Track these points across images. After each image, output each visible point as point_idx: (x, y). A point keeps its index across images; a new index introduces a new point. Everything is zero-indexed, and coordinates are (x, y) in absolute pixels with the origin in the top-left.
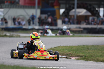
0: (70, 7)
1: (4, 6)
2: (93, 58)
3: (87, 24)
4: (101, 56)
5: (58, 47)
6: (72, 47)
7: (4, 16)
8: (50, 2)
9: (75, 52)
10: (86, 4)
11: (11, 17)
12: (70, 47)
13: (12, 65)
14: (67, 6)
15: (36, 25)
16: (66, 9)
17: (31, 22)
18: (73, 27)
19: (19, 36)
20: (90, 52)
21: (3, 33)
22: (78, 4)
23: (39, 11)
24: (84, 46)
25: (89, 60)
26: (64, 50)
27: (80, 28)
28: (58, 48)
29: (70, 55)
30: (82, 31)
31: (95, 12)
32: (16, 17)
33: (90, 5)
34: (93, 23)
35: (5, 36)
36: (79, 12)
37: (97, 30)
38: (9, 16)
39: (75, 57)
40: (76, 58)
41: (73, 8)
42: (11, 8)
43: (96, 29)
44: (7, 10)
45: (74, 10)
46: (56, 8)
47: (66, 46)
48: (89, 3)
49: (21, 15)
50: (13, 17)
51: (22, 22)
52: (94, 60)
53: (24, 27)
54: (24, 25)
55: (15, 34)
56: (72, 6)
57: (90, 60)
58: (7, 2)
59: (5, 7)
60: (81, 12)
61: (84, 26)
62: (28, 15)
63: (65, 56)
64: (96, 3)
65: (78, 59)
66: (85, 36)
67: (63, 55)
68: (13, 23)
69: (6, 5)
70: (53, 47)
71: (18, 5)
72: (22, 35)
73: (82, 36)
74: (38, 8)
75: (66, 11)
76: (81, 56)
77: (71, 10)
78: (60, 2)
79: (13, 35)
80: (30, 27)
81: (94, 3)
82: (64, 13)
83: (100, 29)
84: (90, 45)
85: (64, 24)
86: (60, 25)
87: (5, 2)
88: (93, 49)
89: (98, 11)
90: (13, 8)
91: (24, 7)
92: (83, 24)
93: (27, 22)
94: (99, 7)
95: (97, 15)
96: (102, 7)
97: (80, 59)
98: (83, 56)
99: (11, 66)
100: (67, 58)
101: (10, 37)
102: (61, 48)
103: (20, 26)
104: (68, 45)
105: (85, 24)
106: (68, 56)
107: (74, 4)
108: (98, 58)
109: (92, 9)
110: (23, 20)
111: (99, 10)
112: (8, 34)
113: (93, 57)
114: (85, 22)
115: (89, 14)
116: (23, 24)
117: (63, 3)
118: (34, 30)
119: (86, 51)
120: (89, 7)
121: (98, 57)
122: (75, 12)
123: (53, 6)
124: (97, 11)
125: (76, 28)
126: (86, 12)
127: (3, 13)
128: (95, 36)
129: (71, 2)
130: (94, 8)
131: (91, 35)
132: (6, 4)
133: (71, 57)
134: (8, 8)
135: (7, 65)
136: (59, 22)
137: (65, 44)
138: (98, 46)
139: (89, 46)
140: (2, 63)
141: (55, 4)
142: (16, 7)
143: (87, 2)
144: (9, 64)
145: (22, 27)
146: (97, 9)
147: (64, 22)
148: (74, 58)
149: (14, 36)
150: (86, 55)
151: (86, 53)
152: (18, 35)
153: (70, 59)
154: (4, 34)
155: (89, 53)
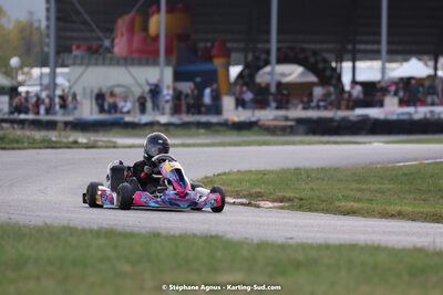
0: (257, 59)
1: (71, 61)
2: (324, 205)
3: (305, 108)
4: (346, 198)
5: (225, 174)
6: (264, 173)
7: (70, 88)
8: (201, 45)
9: (271, 188)
10: (303, 50)
11: (92, 92)
12: (258, 172)
13: (95, 227)
14: (250, 57)
16: (247, 66)
17: (149, 105)
18: (268, 115)
19: (115, 143)
20: (315, 187)
21: (67, 137)
22: (279, 50)
23: (168, 73)
24: (297, 169)
25: (311, 210)
26: (240, 181)
27: (287, 119)
28: (224, 177)
29: (260, 196)
30: (291, 127)
31: (328, 73)
32: (104, 90)
33: (315, 53)
34: (322, 104)
35: (75, 144)
36: (283, 75)
37: (335, 124)
38: (84, 89)
39: (274, 201)
40: (276, 204)
41: (267, 63)
42: (89, 64)
43: (331, 120)
44: (78, 70)
45: (268, 69)
46: (218, 62)
47: (247, 172)
48: (312, 46)
49: (119, 86)
50: (96, 91)
51: (121, 104)
52: (326, 211)
53: (128, 119)
54: (128, 112)
55: (101, 138)
56: (263, 56)
57: (317, 211)
58: (78, 47)
59: (74, 64)
60: (290, 74)
61: (297, 112)
62: (140, 85)
63: (244, 200)
64: (331, 46)
65: (282, 208)
66: (302, 143)
67: (238, 196)
68: (95, 108)
69: (75, 57)
70: (210, 174)
71: (109, 55)
72: (121, 141)
73: (294, 143)
74: (168, 63)
75: (246, 72)
76: (290, 200)
77: (259, 68)
78: (229, 45)
79: (96, 141)
80: (145, 119)
81: (325, 46)
82: (240, 76)
83: (344, 120)
84: (315, 167)
85: (240, 109)
86: (231, 111)
87: (74, 47)
88: (323, 179)
89: (338, 71)
90: (96, 64)
91: (127, 61)
92: (296, 107)
93: (137, 105)
94: (340, 60)
95: (334, 82)
96: (348, 60)
97: (288, 208)
98: (296, 200)
99: (91, 231)
100: (249, 204)
101: (87, 146)
102: (232, 177)
103: (118, 116)
104: (254, 169)
105: (300, 106)
106: (252, 199)
107: (268, 52)
108: (337, 204)
109: (321, 65)
110: (125, 99)
111: (341, 68)
112: (82, 139)
113: (323, 201)
114: (302, 102)
115: (313, 78)
116: (125, 110)
117: (237, 50)
118: (156, 128)
119: (304, 186)
120: (312, 60)
121: (339, 200)
122: (271, 73)
123: (209, 59)
124: (334, 70)
125: (275, 119)
126: (302, 75)
127: (69, 81)
128: (328, 143)
129: (260, 46)
130: (326, 61)
131: (317, 138)
132: (76, 53)
133: (262, 203)
134: (81, 64)
135: (80, 227)
136: (228, 102)
137: (244, 167)
138: (337, 169)
139: (312, 170)
140: (65, 223)
141: (214, 52)
142: (103, 64)
143: (306, 46)
144: (87, 226)
145: (122, 119)
146: (334, 65)
147: (240, 103)
148: (270, 205)
149: (100, 144)
150: (303, 195)
151: (304, 189)
152: (109, 141)
153: (258, 207)
154: (71, 139)
155: (312, 189)
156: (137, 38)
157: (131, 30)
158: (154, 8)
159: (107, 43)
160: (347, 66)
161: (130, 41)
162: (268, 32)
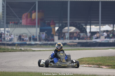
0: (62, 25)
8: (47, 22)
10: (76, 23)
14: (60, 25)
15: (37, 41)
16: (60, 27)
23: (38, 30)
31: (83, 29)
33: (79, 24)
42: (15, 27)
44: (13, 29)
45: (66, 28)
46: (52, 26)
48: (78, 22)
49: (24, 33)
51: (25, 39)
53: (28, 43)
56: (64, 25)
59: (11, 27)
62: (30, 33)
64: (83, 22)
71: (20, 25)
74: (38, 27)
77: (63, 28)
81: (82, 22)
82: (58, 30)
87: (10, 22)
89: (86, 28)
90: (18, 27)
91: (26, 26)
94: (86, 25)
95: (85, 32)
96: (89, 25)
107: (66, 23)
109: (81, 27)
115: (79, 31)
117: (57, 23)
120: (78, 26)
123: (50, 25)
130: (82, 26)
134: (13, 27)
141: (51, 24)
142: (20, 27)
143: (76, 22)
145: (26, 43)
156: (29, 20)
157: (27, 17)
158: (34, 11)
159: (21, 21)
160: (88, 27)
161: (27, 21)
162: (67, 18)
